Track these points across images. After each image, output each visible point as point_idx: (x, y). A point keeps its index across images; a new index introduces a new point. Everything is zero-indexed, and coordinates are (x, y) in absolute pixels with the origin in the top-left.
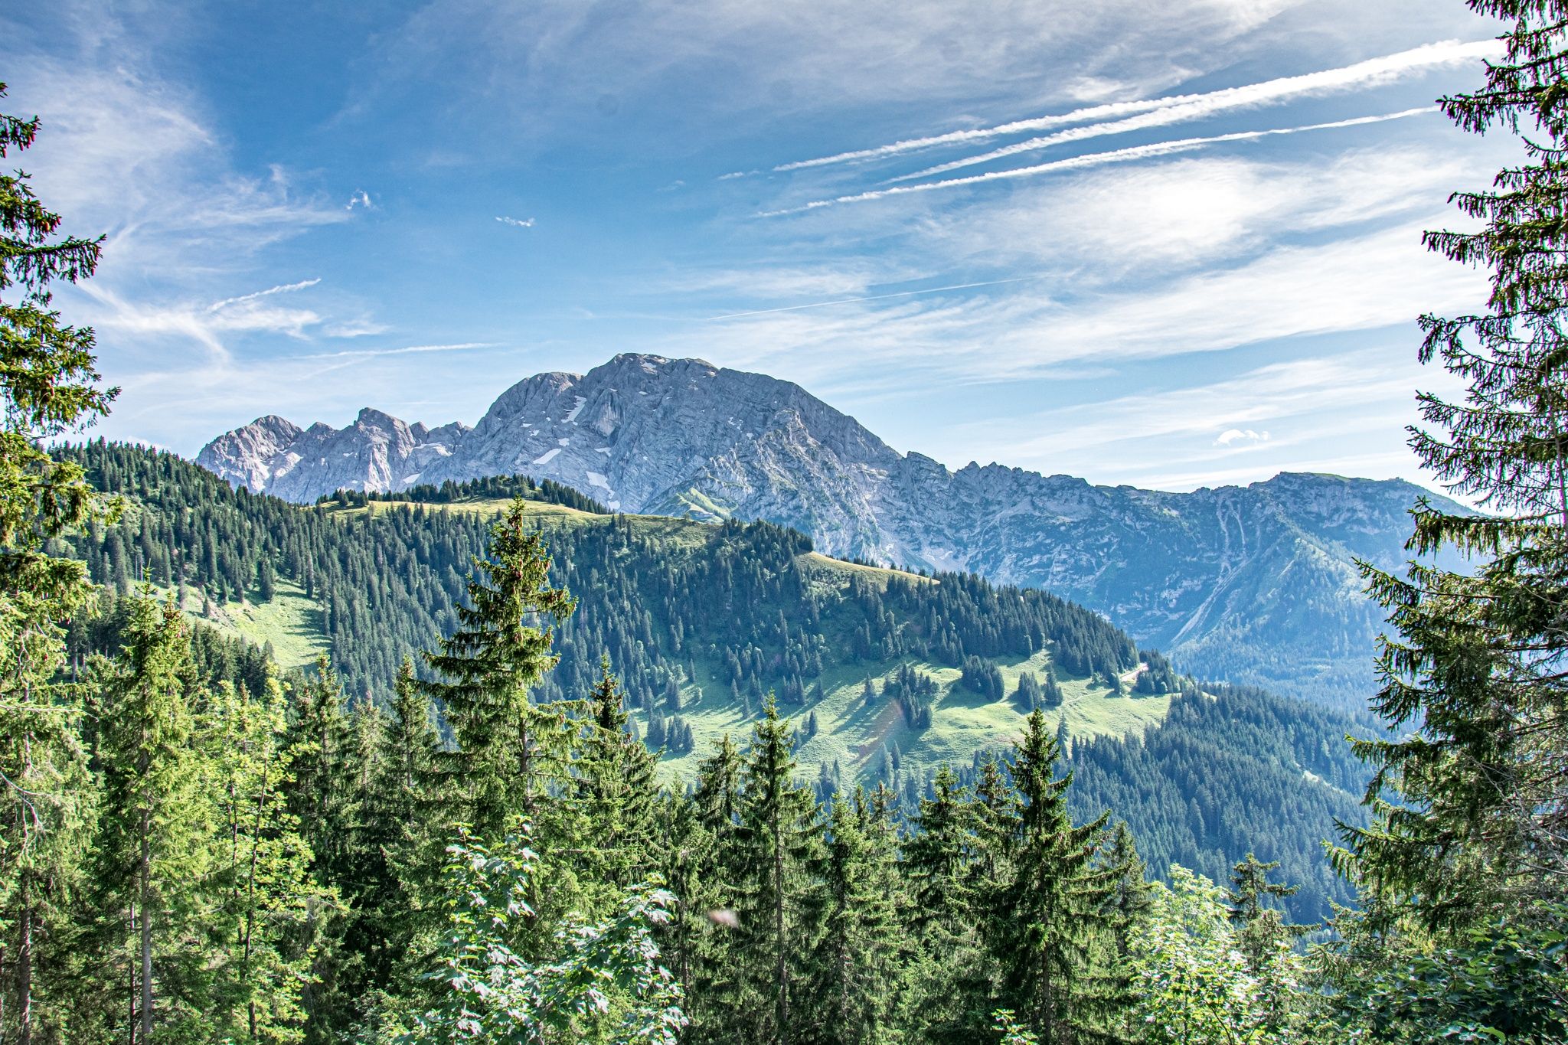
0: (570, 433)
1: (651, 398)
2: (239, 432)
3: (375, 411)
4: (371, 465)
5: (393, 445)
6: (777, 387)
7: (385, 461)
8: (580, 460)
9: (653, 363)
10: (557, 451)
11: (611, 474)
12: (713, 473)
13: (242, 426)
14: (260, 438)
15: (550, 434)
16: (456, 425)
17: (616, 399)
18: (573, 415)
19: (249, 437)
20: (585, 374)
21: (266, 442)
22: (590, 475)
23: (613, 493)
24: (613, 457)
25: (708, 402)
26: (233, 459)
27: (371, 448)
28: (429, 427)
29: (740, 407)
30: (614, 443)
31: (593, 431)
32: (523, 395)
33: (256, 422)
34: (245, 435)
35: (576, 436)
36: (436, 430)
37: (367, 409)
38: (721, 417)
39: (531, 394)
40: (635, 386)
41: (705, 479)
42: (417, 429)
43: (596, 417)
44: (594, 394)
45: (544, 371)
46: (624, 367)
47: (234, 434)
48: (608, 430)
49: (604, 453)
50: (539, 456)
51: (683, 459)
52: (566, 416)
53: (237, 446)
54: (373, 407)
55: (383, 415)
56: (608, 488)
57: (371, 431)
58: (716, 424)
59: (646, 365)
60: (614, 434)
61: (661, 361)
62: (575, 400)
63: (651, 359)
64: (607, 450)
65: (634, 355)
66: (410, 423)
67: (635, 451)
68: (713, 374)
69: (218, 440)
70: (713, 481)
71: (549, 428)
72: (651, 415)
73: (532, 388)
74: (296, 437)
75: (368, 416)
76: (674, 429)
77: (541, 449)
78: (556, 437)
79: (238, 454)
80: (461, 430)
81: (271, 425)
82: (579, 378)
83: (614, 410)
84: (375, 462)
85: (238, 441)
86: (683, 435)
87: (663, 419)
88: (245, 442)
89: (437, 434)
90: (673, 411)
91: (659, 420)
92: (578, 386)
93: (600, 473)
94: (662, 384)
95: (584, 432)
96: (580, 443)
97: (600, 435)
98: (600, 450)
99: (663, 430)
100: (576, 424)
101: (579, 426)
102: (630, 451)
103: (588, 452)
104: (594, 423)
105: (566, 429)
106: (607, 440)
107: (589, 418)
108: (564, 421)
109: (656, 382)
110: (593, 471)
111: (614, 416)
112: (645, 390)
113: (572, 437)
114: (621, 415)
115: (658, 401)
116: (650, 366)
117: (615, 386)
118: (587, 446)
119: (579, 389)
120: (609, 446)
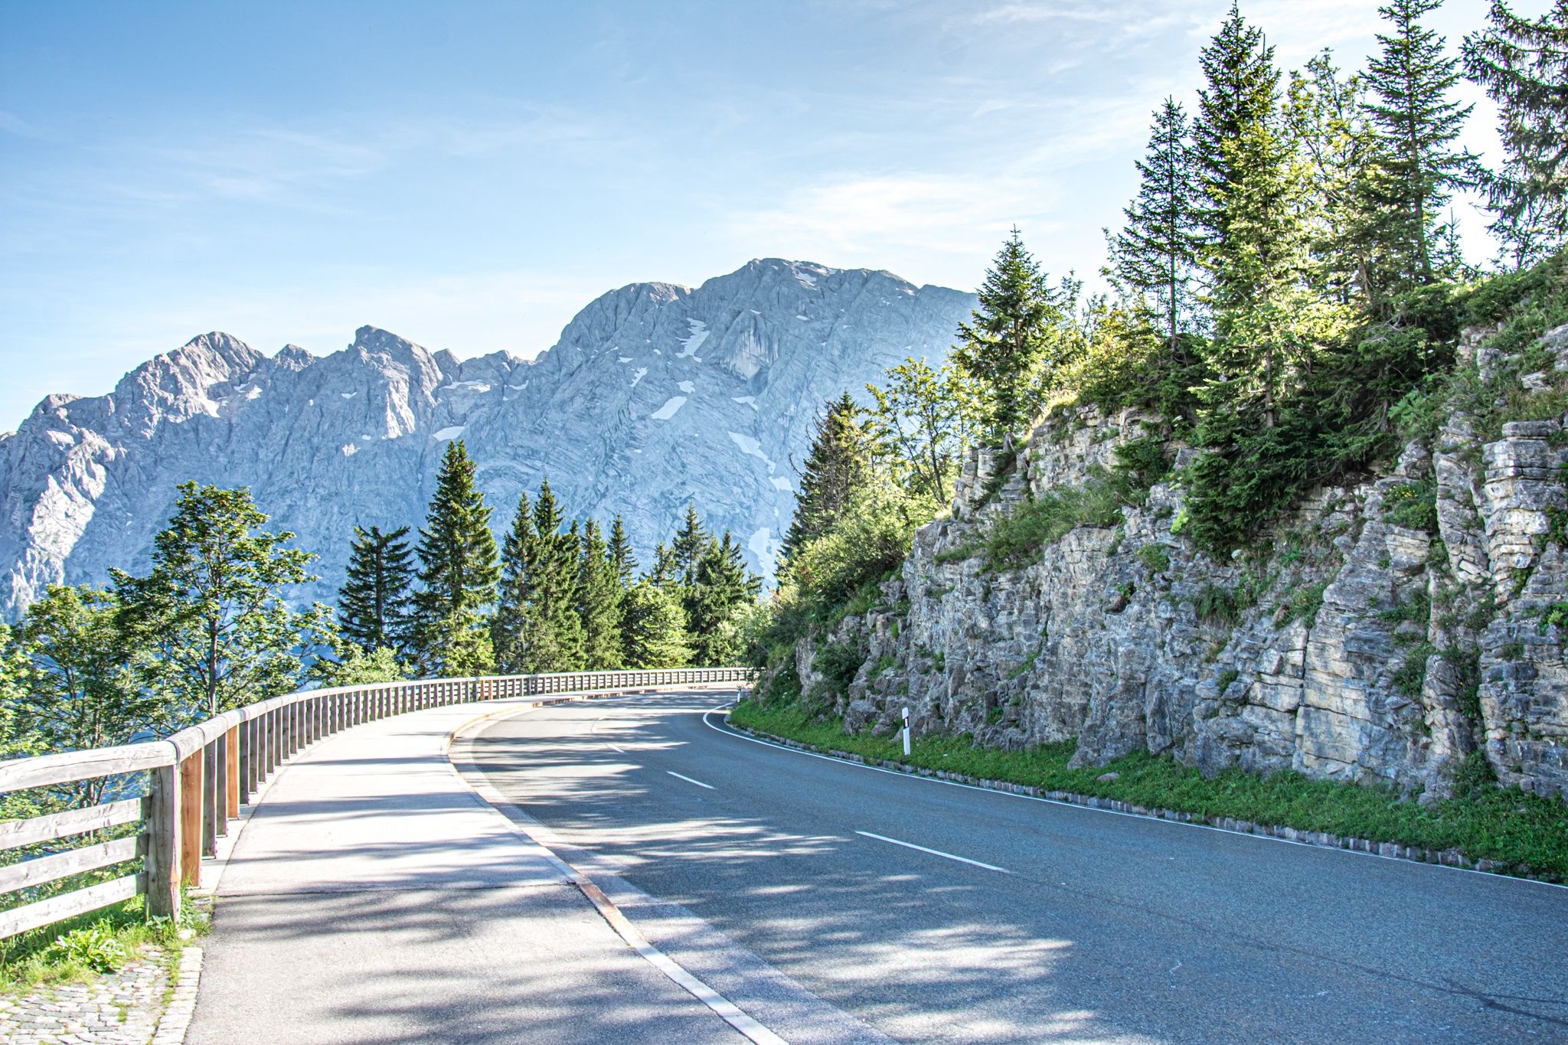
0: (693, 375)
1: (817, 325)
2: (174, 355)
3: (380, 332)
4: (389, 413)
5: (415, 382)
7: (405, 406)
8: (716, 415)
9: (812, 274)
10: (678, 402)
11: (764, 436)
13: (177, 347)
14: (204, 367)
15: (662, 375)
16: (502, 355)
17: (761, 325)
18: (691, 346)
19: (189, 364)
20: (699, 286)
21: (213, 372)
22: (737, 438)
23: (773, 465)
24: (765, 411)
25: (913, 335)
26: (171, 398)
27: (386, 386)
28: (461, 356)
30: (759, 390)
31: (725, 371)
32: (610, 314)
33: (196, 340)
34: (183, 361)
35: (703, 379)
36: (472, 362)
37: (367, 329)
39: (624, 315)
40: (788, 307)
42: (443, 358)
43: (731, 350)
44: (725, 317)
45: (638, 281)
46: (766, 278)
47: (167, 359)
48: (750, 371)
49: (748, 405)
50: (656, 407)
52: (681, 348)
53: (174, 377)
54: (376, 325)
55: (394, 337)
56: (765, 458)
57: (379, 360)
59: (801, 276)
60: (759, 376)
61: (821, 271)
62: (688, 325)
63: (806, 267)
64: (750, 400)
65: (779, 262)
66: (432, 350)
68: (910, 292)
69: (144, 367)
71: (661, 364)
72: (820, 352)
73: (623, 304)
74: (257, 365)
75: (369, 336)
77: (659, 398)
78: (674, 379)
79: (177, 391)
80: (510, 363)
81: (220, 346)
82: (688, 292)
83: (758, 341)
84: (394, 408)
85: (174, 369)
87: (841, 357)
88: (185, 370)
89: (477, 367)
91: (836, 359)
92: (690, 304)
93: (746, 434)
94: (829, 305)
95: (713, 372)
96: (711, 388)
97: (738, 378)
98: (740, 400)
99: (849, 375)
100: (699, 360)
101: (704, 364)
102: (797, 404)
103: (724, 403)
104: (727, 360)
105: (686, 368)
106: (749, 386)
107: (720, 354)
108: (680, 355)
109: (821, 302)
110: (736, 431)
111: (760, 350)
112: (805, 314)
113: (697, 381)
114: (770, 348)
115: (827, 330)
116: (807, 281)
117: (757, 306)
118: (721, 394)
119: (693, 309)
120: (750, 394)
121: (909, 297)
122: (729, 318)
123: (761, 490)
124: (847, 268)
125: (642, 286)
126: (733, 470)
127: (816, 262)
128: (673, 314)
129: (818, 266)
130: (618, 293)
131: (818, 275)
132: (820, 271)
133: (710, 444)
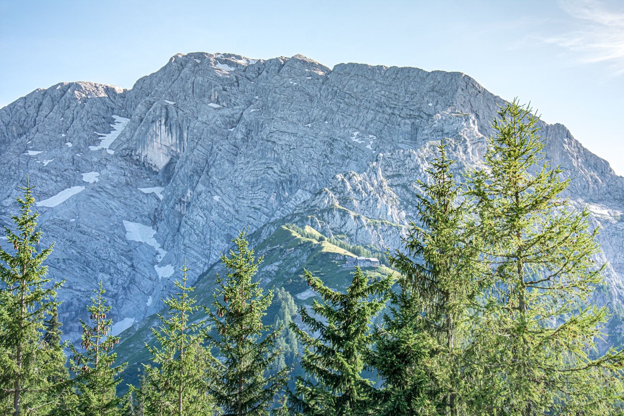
0: (101, 165)
1: (227, 112)
6: (430, 83)
8: (114, 204)
9: (231, 64)
10: (77, 189)
11: (161, 224)
12: (344, 201)
17: (173, 113)
18: (107, 140)
20: (130, 88)
22: (130, 226)
23: (163, 252)
24: (167, 200)
25: (316, 112)
29: (370, 116)
31: (136, 162)
32: (32, 111)
35: (110, 170)
38: (338, 133)
39: (43, 113)
40: (202, 96)
41: (330, 210)
43: (142, 141)
44: (141, 111)
46: (186, 70)
48: (160, 161)
49: (153, 195)
50: (46, 195)
51: (278, 196)
52: (96, 142)
56: (157, 246)
58: (331, 142)
59: (219, 66)
60: (168, 167)
61: (242, 62)
62: (113, 121)
63: (226, 59)
64: (158, 190)
65: (201, 56)
67: (200, 187)
68: (321, 73)
70: (344, 214)
71: (67, 155)
72: (226, 137)
73: (46, 102)
76: (263, 152)
77: (52, 186)
78: (79, 170)
82: (120, 92)
83: (169, 130)
86: (278, 160)
87: (245, 140)
90: (260, 126)
91: (239, 143)
92: (120, 102)
93: (145, 223)
94: (243, 92)
95: (123, 163)
96: (116, 179)
97: (150, 169)
98: (146, 190)
99: (246, 156)
100: (112, 152)
101: (116, 156)
102: (193, 189)
103: (127, 193)
104: (139, 151)
105: (95, 159)
106: (160, 177)
107: (132, 145)
108: (93, 148)
109: (234, 89)
110: (134, 221)
111: (170, 140)
112: (218, 102)
113: (104, 172)
114: (181, 138)
115: (237, 116)
116: (225, 69)
117: (172, 97)
118: (127, 184)
119: (121, 108)
120: (160, 185)
121: (318, 77)
122: (144, 109)
123: (138, 277)
124: (266, 59)
125: (70, 85)
126: (103, 256)
127: (237, 54)
128: (94, 110)
129: (239, 58)
130: (45, 93)
131: (237, 65)
132: (239, 61)
133: (85, 228)
